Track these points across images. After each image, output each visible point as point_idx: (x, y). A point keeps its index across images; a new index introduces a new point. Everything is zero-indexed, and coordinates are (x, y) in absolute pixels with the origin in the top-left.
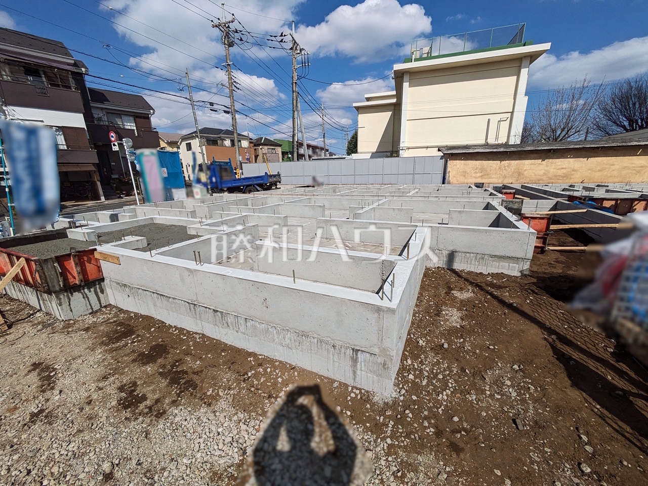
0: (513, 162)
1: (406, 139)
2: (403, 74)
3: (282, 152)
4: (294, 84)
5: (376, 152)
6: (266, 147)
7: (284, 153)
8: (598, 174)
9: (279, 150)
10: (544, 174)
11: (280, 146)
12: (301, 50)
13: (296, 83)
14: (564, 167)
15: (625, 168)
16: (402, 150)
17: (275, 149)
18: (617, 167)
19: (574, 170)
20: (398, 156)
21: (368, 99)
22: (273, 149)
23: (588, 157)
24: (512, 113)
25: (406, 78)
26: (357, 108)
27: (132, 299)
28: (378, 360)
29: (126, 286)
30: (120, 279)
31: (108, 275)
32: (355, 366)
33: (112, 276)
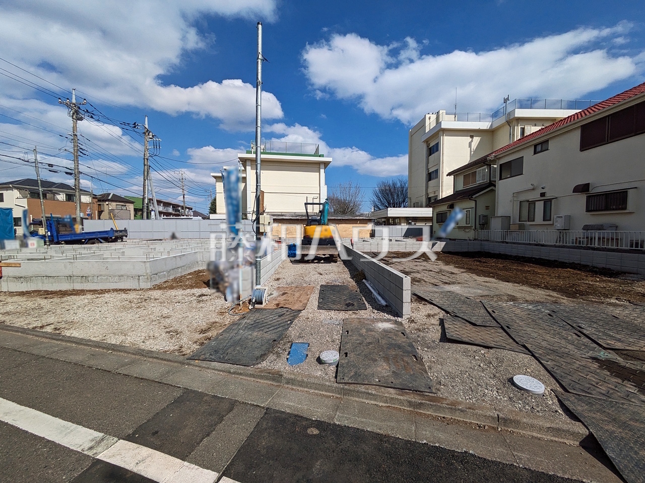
1: (252, 206)
2: (246, 160)
3: (134, 209)
4: (146, 160)
6: (114, 204)
8: (344, 233)
9: (131, 207)
11: (132, 203)
12: (153, 136)
16: (249, 213)
17: (125, 206)
20: (246, 218)
22: (123, 205)
24: (320, 194)
25: (248, 163)
26: (215, 177)
27: (24, 284)
28: (146, 277)
29: (22, 277)
30: (18, 275)
31: (7, 275)
32: (139, 282)
33: (11, 274)
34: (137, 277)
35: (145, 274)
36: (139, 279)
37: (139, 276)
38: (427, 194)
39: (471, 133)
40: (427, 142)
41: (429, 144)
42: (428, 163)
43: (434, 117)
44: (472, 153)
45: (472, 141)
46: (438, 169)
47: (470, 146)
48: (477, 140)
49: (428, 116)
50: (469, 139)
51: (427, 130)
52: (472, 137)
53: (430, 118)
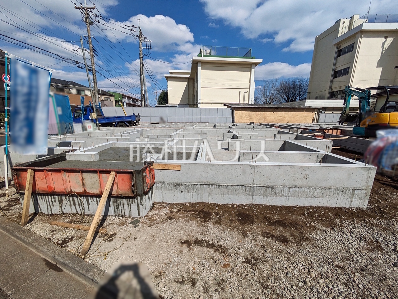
0: (262, 112)
1: (201, 98)
2: (197, 62)
3: (115, 100)
4: (141, 58)
5: (180, 104)
6: (103, 97)
7: (116, 101)
8: (293, 119)
9: (113, 99)
10: (274, 119)
11: (114, 96)
12: (144, 38)
13: (142, 58)
14: (281, 116)
15: (301, 117)
16: (199, 104)
17: (110, 98)
18: (298, 116)
19: (284, 117)
20: (197, 107)
21: (171, 73)
22: (108, 98)
23: (289, 112)
24: (249, 89)
25: (199, 64)
26: (167, 78)
27: (185, 194)
28: (364, 192)
29: (182, 185)
30: (176, 181)
31: (161, 180)
32: (352, 198)
33: (167, 180)
34: (351, 192)
35: (365, 187)
36: (353, 195)
37: (354, 190)
38: (331, 89)
39: (385, 34)
40: (338, 45)
41: (340, 46)
42: (336, 62)
43: (347, 22)
44: (384, 52)
45: (385, 41)
46: (349, 68)
47: (383, 46)
48: (390, 40)
49: (342, 21)
50: (383, 39)
51: (339, 35)
52: (386, 37)
53: (344, 23)
